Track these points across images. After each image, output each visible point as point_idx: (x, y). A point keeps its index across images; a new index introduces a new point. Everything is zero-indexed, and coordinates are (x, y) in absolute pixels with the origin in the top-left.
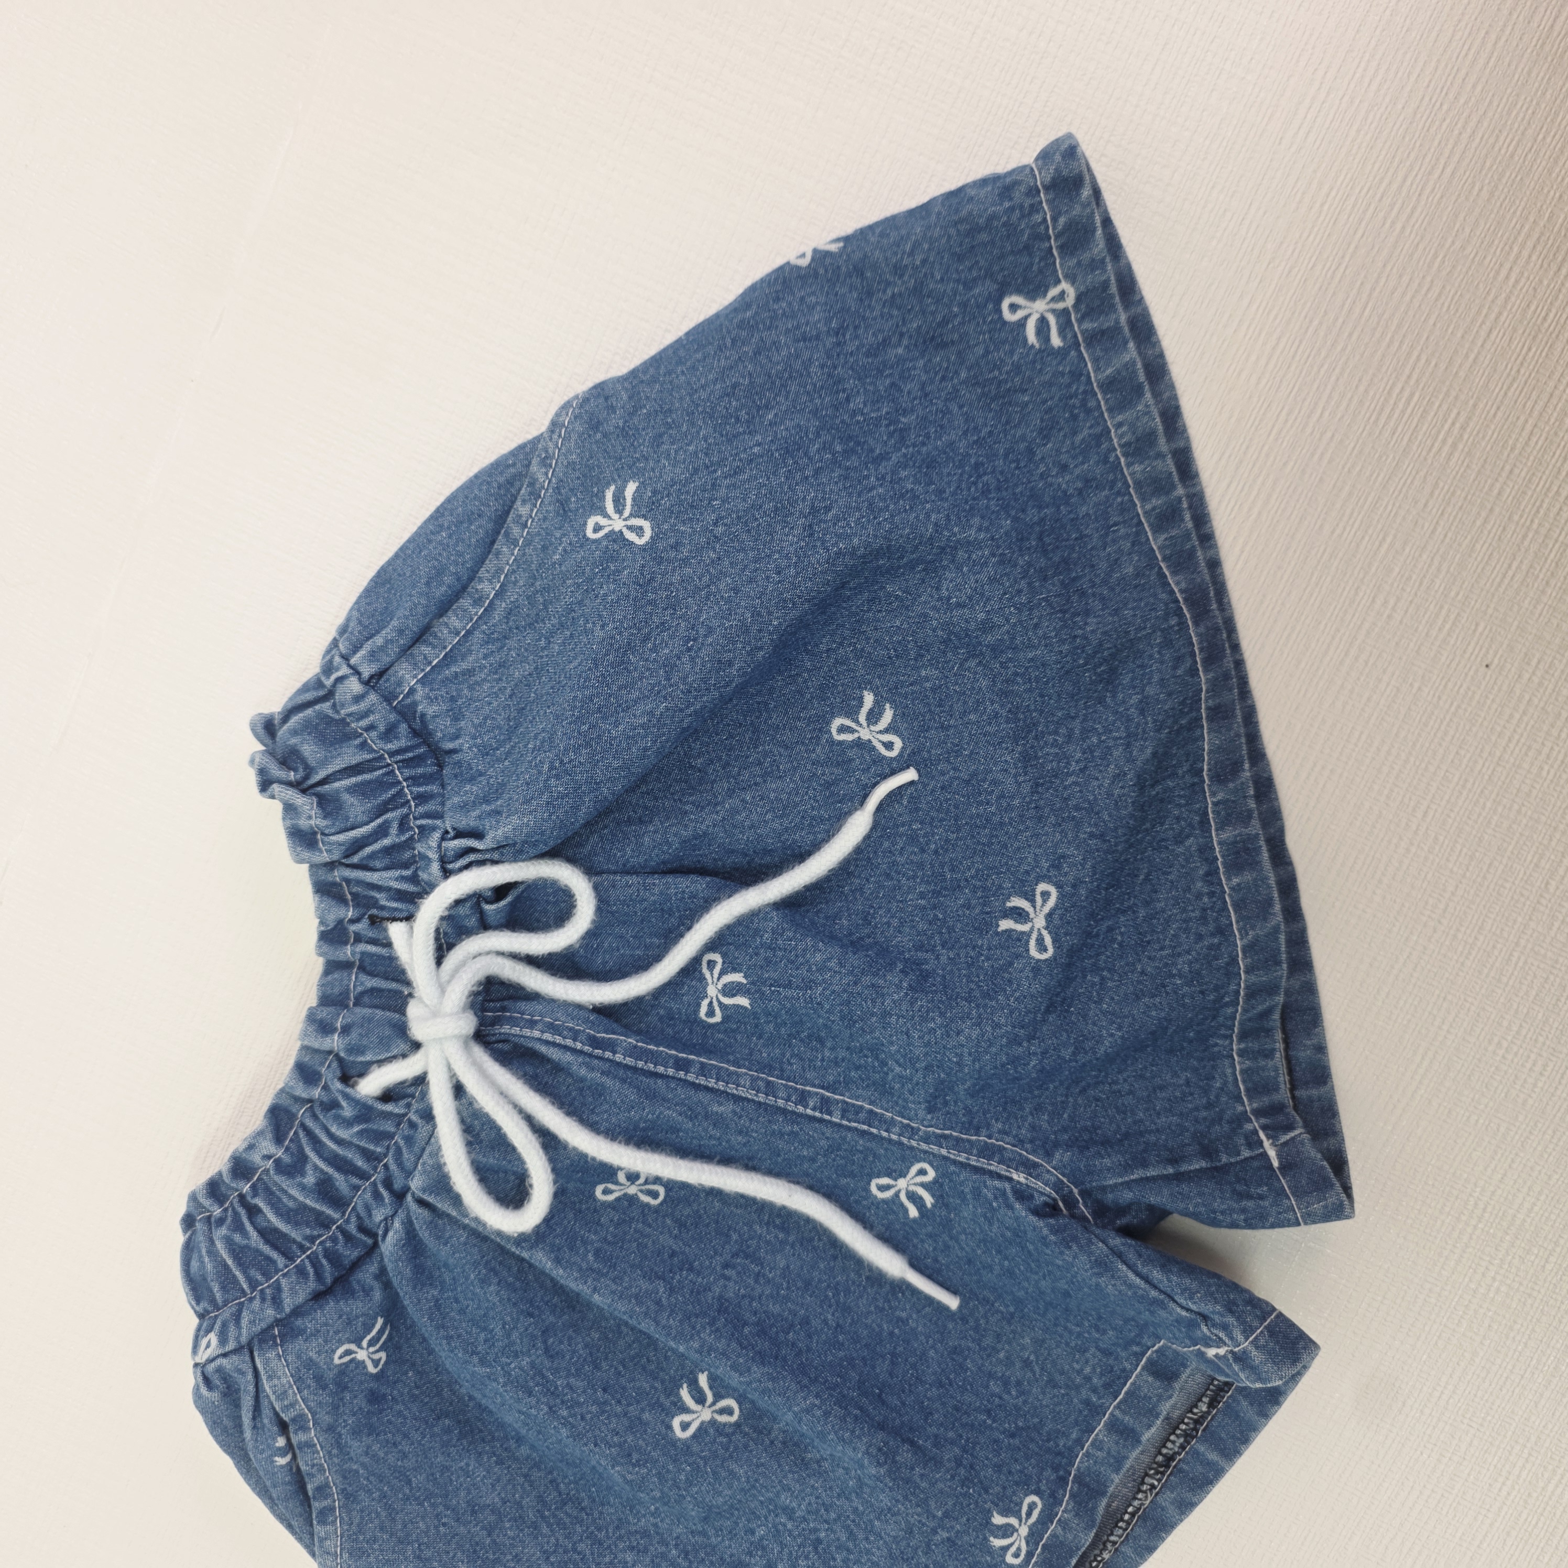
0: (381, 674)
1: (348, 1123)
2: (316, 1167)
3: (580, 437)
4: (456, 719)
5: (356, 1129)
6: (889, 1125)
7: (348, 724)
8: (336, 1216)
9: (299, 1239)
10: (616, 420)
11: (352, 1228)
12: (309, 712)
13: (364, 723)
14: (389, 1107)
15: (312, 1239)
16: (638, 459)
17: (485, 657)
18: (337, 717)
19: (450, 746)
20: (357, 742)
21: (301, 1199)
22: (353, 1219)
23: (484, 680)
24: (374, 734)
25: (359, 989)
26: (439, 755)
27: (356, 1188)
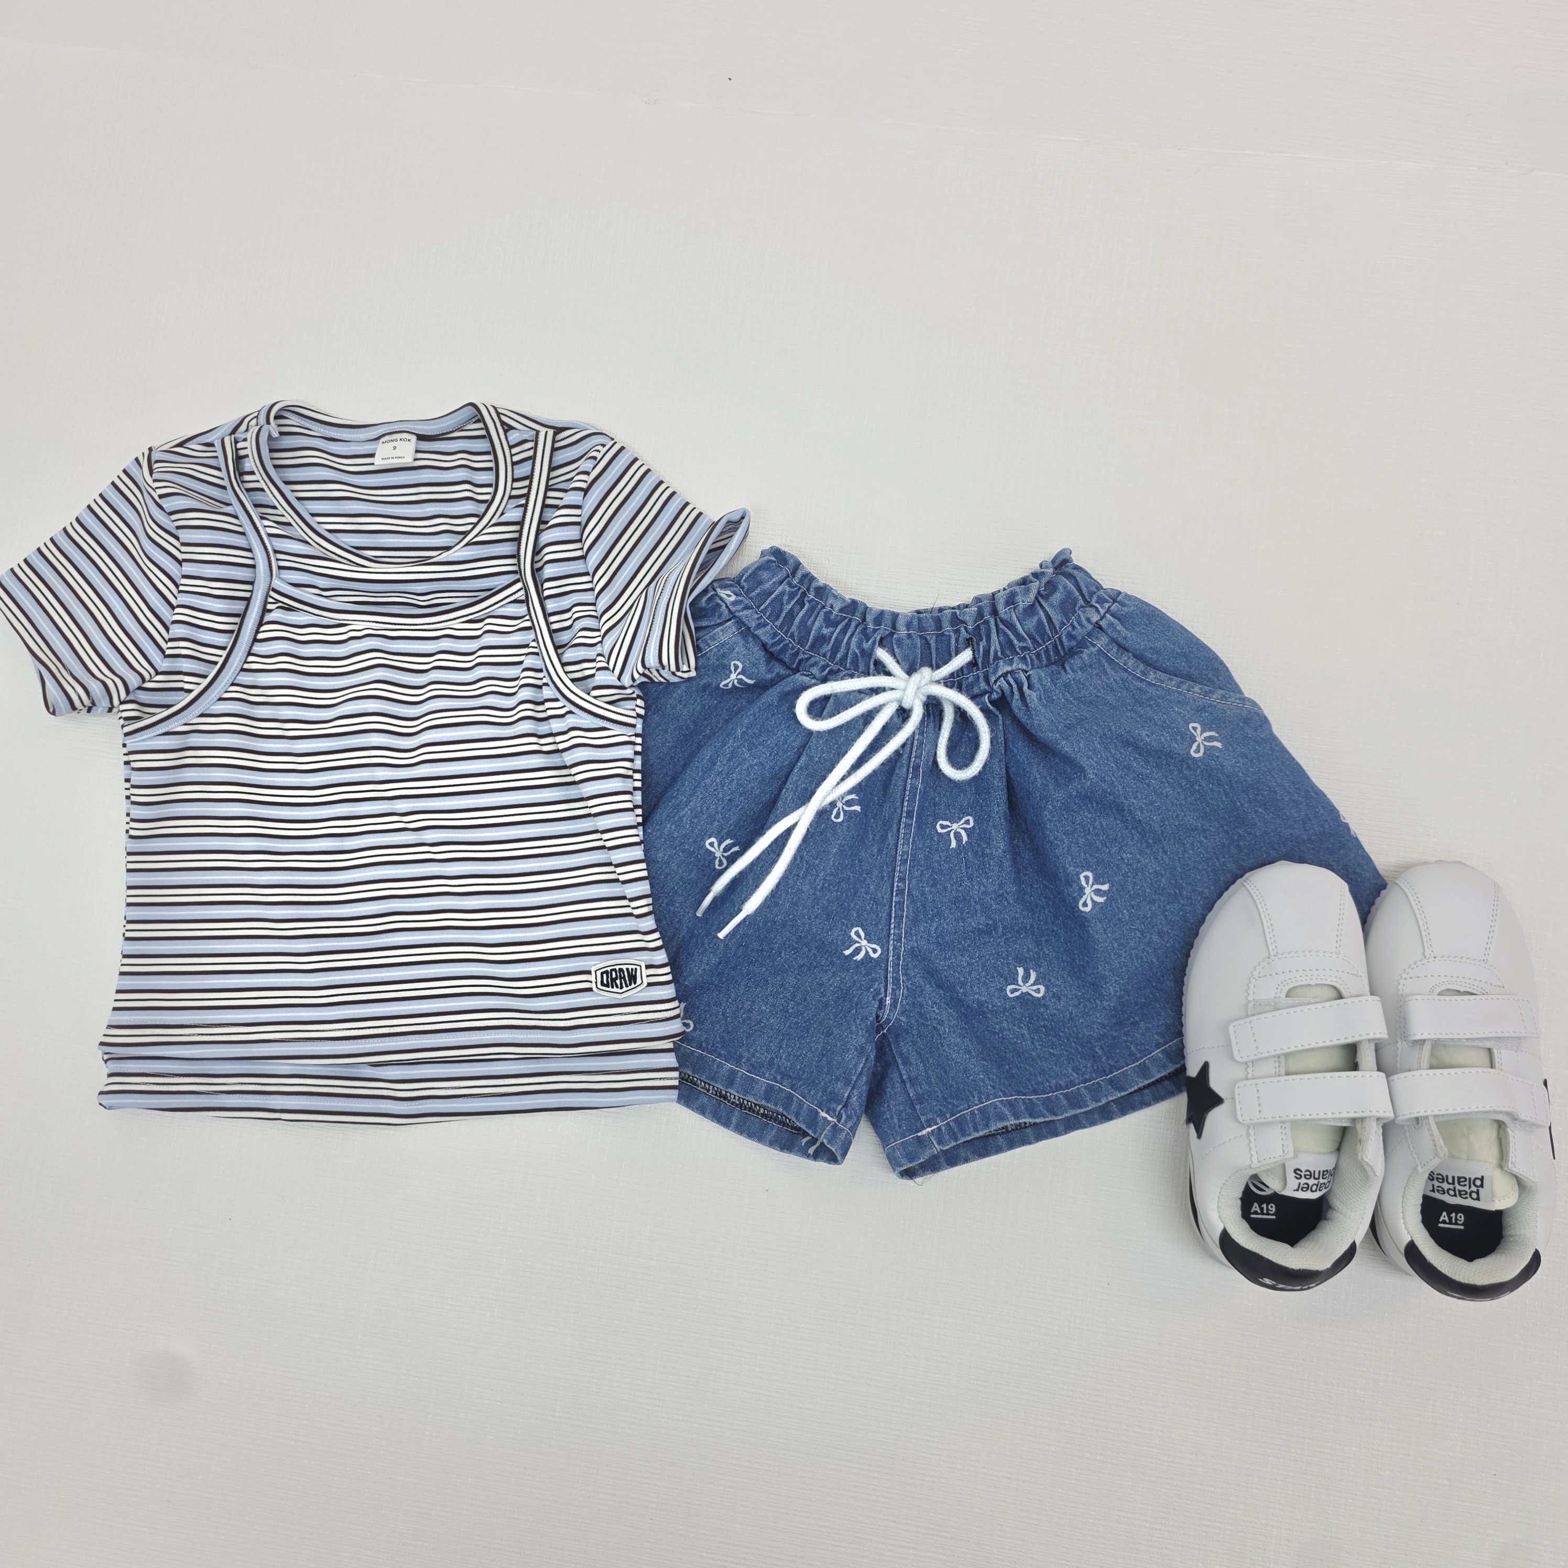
0: (1100, 628)
3: (1240, 714)
6: (898, 927)
9: (791, 630)
10: (1251, 733)
12: (1077, 594)
14: (872, 666)
15: (792, 636)
16: (1233, 747)
18: (1077, 609)
19: (1068, 668)
20: (1065, 621)
21: (814, 628)
22: (806, 656)
23: (1102, 681)
25: (928, 637)
26: (1061, 661)
27: (824, 656)
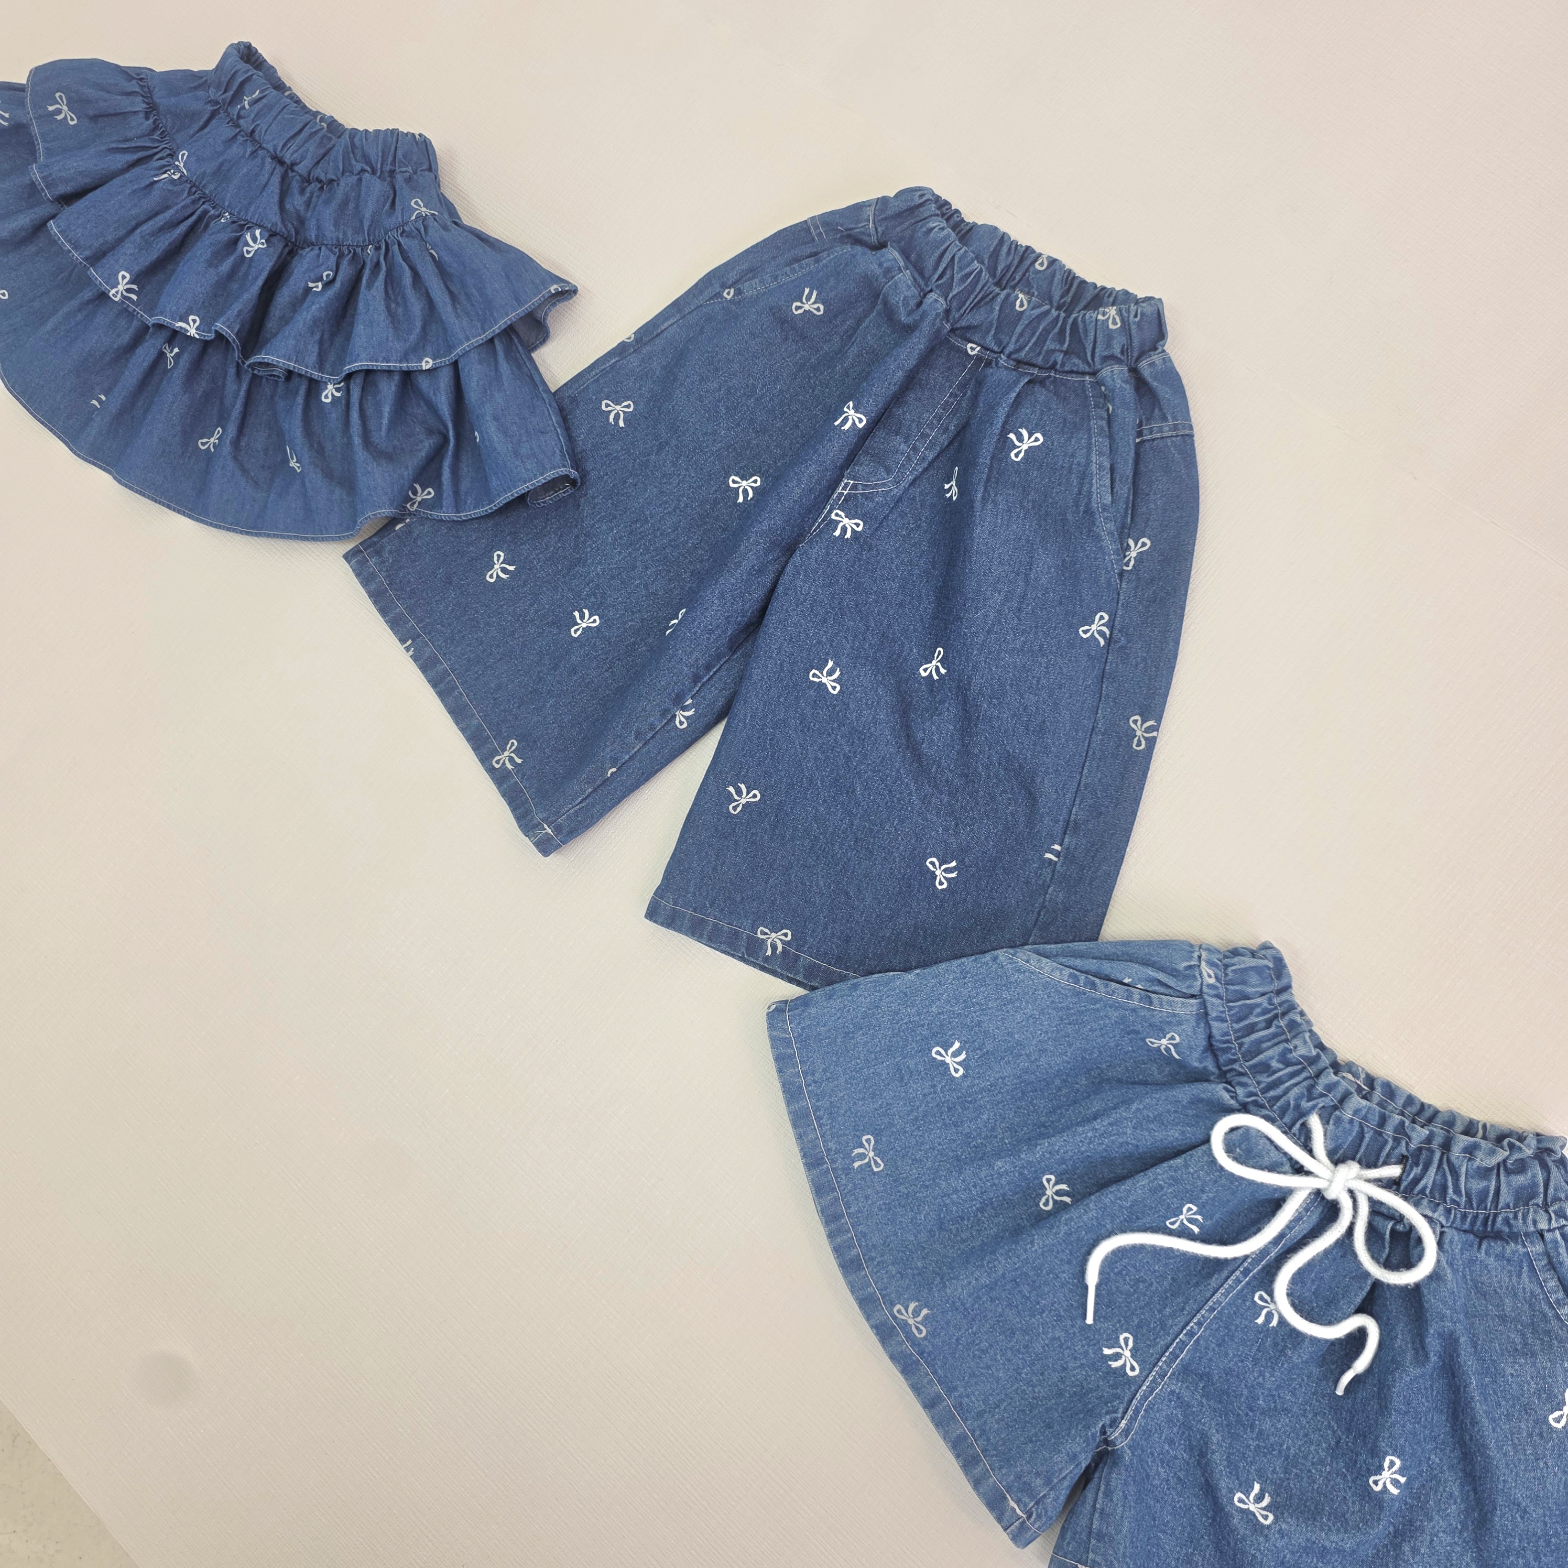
0: (1542, 1237)
1: (1298, 1099)
2: (1280, 1070)
4: (1497, 1256)
5: (1292, 1102)
6: (1169, 1363)
7: (1524, 1206)
8: (1247, 1064)
9: (1244, 1040)
11: (1236, 1066)
13: (1520, 1215)
14: (1298, 1125)
15: (1241, 1045)
17: (1524, 1288)
18: (1531, 1203)
19: (1484, 1247)
20: (1511, 1205)
21: (1265, 1054)
22: (1241, 1070)
23: (1511, 1280)
24: (1511, 1216)
25: (1366, 1129)
26: (1482, 1237)
27: (1259, 1083)
